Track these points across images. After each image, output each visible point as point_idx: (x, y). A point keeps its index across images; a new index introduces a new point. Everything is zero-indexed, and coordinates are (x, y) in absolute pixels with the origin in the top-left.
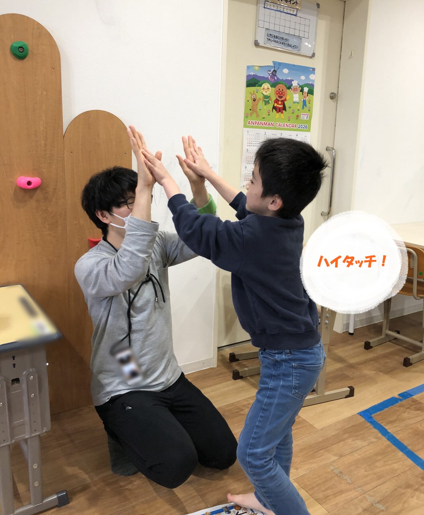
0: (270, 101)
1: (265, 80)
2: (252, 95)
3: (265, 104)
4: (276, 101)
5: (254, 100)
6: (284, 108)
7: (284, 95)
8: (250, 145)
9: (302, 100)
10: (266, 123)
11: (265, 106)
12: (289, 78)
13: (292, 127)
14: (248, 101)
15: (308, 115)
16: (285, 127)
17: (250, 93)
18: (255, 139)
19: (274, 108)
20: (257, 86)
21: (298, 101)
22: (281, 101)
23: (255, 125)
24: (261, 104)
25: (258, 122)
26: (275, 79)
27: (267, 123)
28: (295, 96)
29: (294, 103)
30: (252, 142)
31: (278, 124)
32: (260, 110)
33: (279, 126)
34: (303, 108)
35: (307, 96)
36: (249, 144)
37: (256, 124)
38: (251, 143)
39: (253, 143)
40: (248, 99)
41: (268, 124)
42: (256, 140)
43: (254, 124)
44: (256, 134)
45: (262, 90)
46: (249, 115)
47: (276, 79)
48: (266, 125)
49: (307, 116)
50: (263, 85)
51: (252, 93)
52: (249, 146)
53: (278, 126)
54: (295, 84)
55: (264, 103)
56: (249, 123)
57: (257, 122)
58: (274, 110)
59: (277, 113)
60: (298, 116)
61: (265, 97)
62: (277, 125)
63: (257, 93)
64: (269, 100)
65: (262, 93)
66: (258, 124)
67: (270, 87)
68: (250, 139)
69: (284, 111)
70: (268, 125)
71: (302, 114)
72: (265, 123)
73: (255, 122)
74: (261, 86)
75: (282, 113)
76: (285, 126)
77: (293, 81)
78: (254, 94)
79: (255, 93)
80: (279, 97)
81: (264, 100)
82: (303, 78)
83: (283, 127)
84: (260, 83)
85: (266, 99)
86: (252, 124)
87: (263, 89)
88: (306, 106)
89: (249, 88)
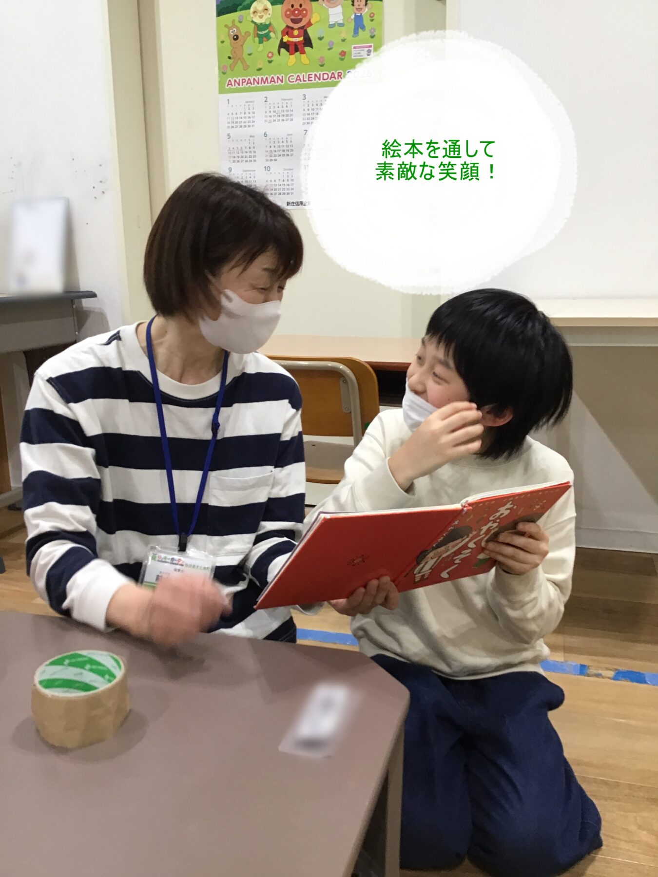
0: (272, 34)
3: (261, 42)
4: (288, 31)
5: (236, 38)
6: (308, 42)
7: (305, 16)
8: (234, 125)
9: (353, 17)
10: (264, 79)
11: (261, 45)
13: (331, 77)
14: (223, 42)
15: (371, 46)
16: (313, 81)
18: (245, 113)
19: (283, 45)
20: (241, 10)
21: (342, 22)
22: (299, 29)
23: (242, 85)
24: (251, 44)
25: (249, 79)
27: (267, 79)
28: (332, 11)
29: (332, 26)
30: (238, 120)
31: (295, 77)
32: (250, 55)
33: (297, 80)
34: (356, 32)
35: (366, 4)
36: (231, 125)
37: (246, 83)
38: (237, 122)
39: (240, 122)
40: (222, 39)
41: (269, 81)
42: (247, 115)
43: (239, 85)
44: (247, 102)
46: (229, 69)
48: (266, 83)
49: (367, 49)
50: (255, 4)
52: (233, 127)
53: (295, 80)
55: (257, 39)
56: (230, 84)
57: (247, 80)
58: (283, 50)
59: (291, 54)
60: (343, 54)
61: (259, 27)
62: (292, 79)
63: (240, 22)
64: (270, 32)
66: (248, 83)
68: (234, 113)
69: (307, 49)
70: (271, 81)
71: (355, 48)
72: (262, 79)
73: (243, 80)
75: (303, 52)
76: (313, 79)
78: (234, 25)
80: (294, 21)
81: (258, 34)
83: (307, 82)
85: (262, 31)
86: (235, 85)
87: (254, 12)
88: (363, 28)
89: (222, 17)
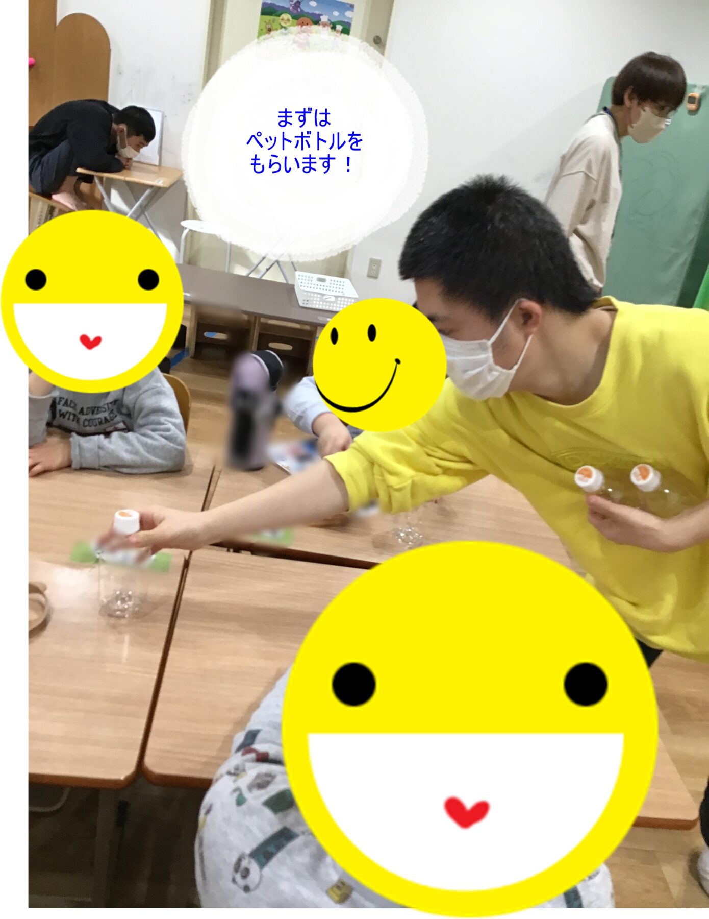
1: (286, 10)
2: (267, 24)
5: (269, 29)
12: (317, 12)
14: (262, 30)
17: (265, 22)
20: (275, 16)
26: (297, 10)
35: (341, 35)
40: (262, 28)
45: (280, 21)
47: (299, 10)
50: (283, 15)
51: (268, 22)
54: (324, 19)
63: (273, 22)
65: (280, 24)
67: (290, 18)
74: (279, 16)
77: (322, 15)
79: (271, 22)
82: (336, 14)
84: (279, 12)
87: (282, 20)
89: (263, 16)
